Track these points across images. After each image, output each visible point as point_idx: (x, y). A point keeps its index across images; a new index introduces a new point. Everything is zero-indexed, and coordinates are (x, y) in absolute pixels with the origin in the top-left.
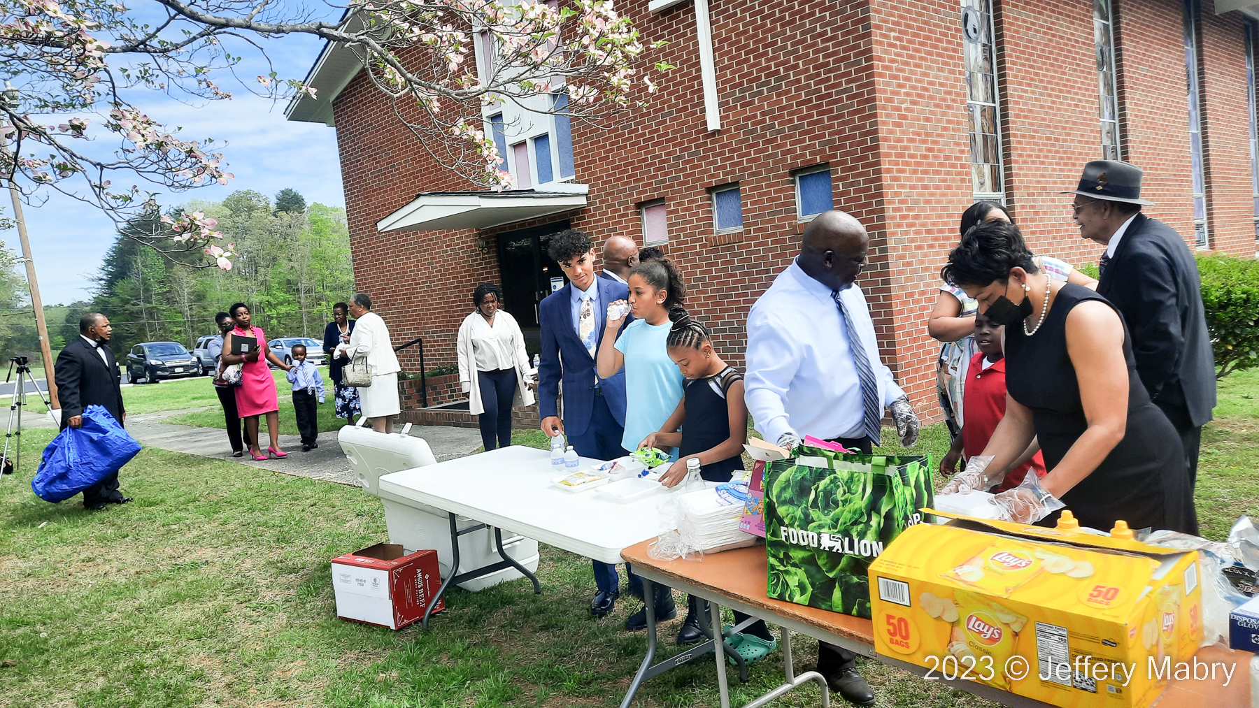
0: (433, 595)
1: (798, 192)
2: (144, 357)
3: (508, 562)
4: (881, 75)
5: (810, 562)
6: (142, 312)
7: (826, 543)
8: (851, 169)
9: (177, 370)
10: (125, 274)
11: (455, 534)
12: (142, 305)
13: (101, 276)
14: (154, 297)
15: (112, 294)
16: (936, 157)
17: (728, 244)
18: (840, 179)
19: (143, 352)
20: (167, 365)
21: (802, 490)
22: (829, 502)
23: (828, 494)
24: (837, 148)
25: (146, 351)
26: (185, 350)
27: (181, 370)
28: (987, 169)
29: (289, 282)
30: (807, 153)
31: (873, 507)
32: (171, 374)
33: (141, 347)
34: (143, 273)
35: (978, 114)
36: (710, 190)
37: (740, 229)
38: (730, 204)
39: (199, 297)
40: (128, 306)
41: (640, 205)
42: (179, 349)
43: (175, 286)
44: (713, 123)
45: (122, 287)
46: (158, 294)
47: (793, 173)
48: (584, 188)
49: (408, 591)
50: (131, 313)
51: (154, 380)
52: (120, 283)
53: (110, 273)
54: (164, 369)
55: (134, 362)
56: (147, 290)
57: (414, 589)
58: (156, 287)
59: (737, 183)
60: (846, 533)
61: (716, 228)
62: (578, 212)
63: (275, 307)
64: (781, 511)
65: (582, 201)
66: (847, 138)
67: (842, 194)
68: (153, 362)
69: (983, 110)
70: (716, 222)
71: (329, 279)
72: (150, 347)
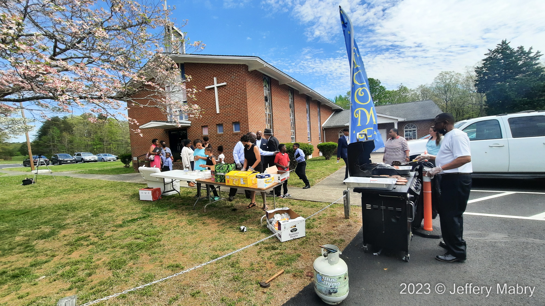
0: (160, 195)
1: (234, 126)
2: (57, 158)
3: (174, 190)
4: (249, 107)
5: (220, 177)
6: (51, 145)
7: (222, 174)
8: (243, 123)
9: (68, 161)
10: (46, 134)
11: (165, 184)
12: (51, 143)
13: (37, 134)
14: (55, 141)
15: (40, 140)
16: (259, 122)
17: (220, 136)
18: (241, 125)
19: (57, 156)
20: (65, 160)
21: (219, 168)
22: (222, 169)
23: (222, 168)
24: (241, 119)
25: (58, 156)
26: (70, 156)
27: (70, 161)
28: (269, 125)
29: (101, 139)
30: (236, 120)
31: (227, 169)
32: (66, 162)
33: (56, 155)
34: (52, 134)
35: (267, 115)
36: (217, 125)
37: (223, 133)
38: (221, 128)
39: (71, 142)
40: (46, 144)
41: (202, 127)
42: (69, 156)
43: (63, 139)
44: (218, 112)
45: (44, 138)
46: (57, 140)
47: (233, 123)
48: (190, 122)
49: (155, 194)
50: (47, 146)
51: (60, 164)
52: (44, 137)
53: (40, 134)
54: (65, 161)
55: (53, 159)
56: (53, 139)
57: (156, 194)
58: (56, 138)
59: (222, 124)
60: (224, 173)
61: (218, 132)
62: (188, 127)
63: (96, 145)
64: (217, 171)
65: (190, 125)
66: (243, 118)
67: (242, 128)
68: (60, 159)
69: (268, 114)
70: (218, 131)
71: (113, 138)
72: (59, 155)
